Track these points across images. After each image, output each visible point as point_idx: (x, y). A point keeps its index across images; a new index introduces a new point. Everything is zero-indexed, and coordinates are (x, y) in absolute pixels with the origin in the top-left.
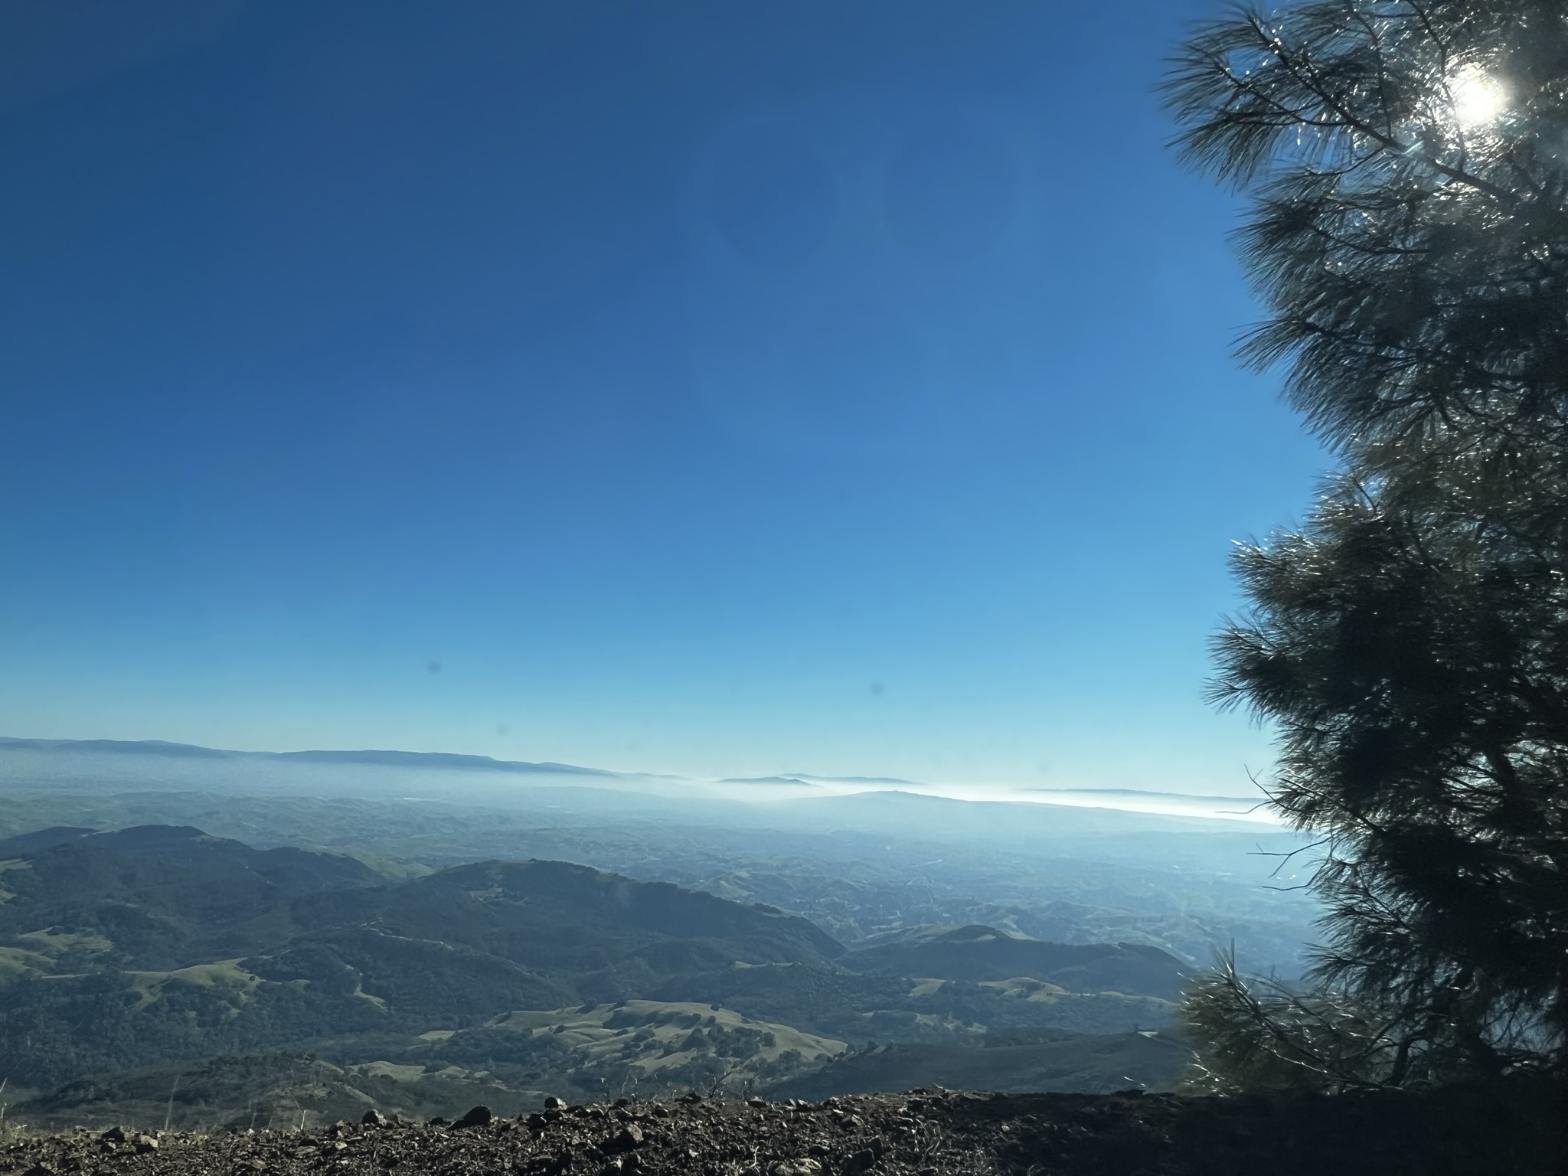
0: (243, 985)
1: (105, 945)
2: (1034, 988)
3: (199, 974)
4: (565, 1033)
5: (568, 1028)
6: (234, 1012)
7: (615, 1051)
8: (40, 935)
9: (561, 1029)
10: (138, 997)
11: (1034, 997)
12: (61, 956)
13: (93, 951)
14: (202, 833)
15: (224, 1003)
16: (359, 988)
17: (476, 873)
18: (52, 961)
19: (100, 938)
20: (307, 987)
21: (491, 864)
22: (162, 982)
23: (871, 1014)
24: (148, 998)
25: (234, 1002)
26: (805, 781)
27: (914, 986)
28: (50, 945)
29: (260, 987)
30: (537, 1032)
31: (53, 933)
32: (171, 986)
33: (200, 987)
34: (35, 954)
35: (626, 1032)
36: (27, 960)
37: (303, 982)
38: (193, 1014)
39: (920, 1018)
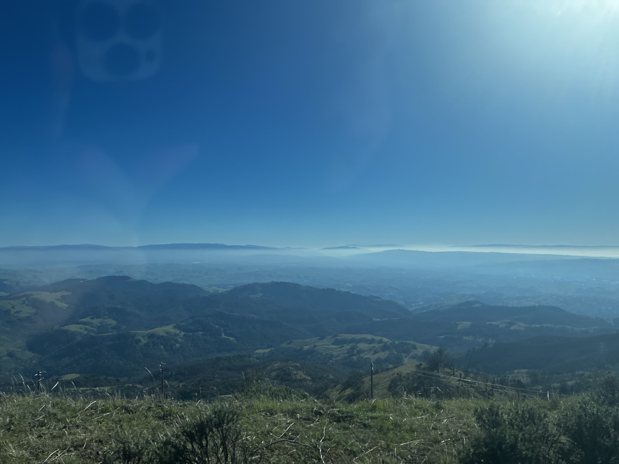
0: (178, 335)
1: (114, 323)
2: (511, 324)
3: (160, 331)
4: (317, 347)
5: (319, 346)
6: (178, 345)
7: (344, 354)
8: (87, 319)
9: (315, 346)
10: (140, 341)
11: (513, 328)
12: (98, 327)
13: (110, 325)
14: (131, 278)
15: (172, 342)
16: (223, 335)
17: (250, 288)
18: (95, 329)
19: (110, 319)
20: (203, 335)
21: (255, 284)
22: (147, 335)
23: (443, 336)
24: (144, 341)
25: (177, 341)
26: (357, 247)
27: (458, 325)
28: (93, 323)
29: (184, 335)
30: (306, 348)
31: (92, 318)
32: (151, 336)
33: (162, 336)
34: (88, 327)
35: (343, 347)
36: (86, 329)
37: (201, 333)
38: (162, 347)
39: (464, 338)
